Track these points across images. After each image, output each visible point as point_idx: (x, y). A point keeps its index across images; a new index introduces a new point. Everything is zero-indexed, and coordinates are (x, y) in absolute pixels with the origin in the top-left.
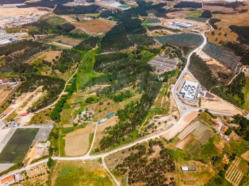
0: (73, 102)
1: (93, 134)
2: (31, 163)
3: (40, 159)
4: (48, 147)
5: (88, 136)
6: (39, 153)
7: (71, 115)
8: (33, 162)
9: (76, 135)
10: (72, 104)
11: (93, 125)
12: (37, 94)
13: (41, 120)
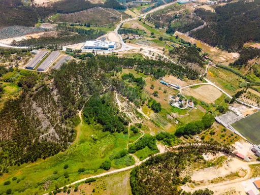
0: (170, 125)
1: (191, 87)
2: (252, 108)
3: (244, 105)
4: (233, 106)
5: (196, 90)
6: (243, 109)
7: (188, 114)
8: (250, 107)
9: (203, 97)
10: (174, 124)
11: (183, 92)
12: (202, 182)
13: (224, 133)
